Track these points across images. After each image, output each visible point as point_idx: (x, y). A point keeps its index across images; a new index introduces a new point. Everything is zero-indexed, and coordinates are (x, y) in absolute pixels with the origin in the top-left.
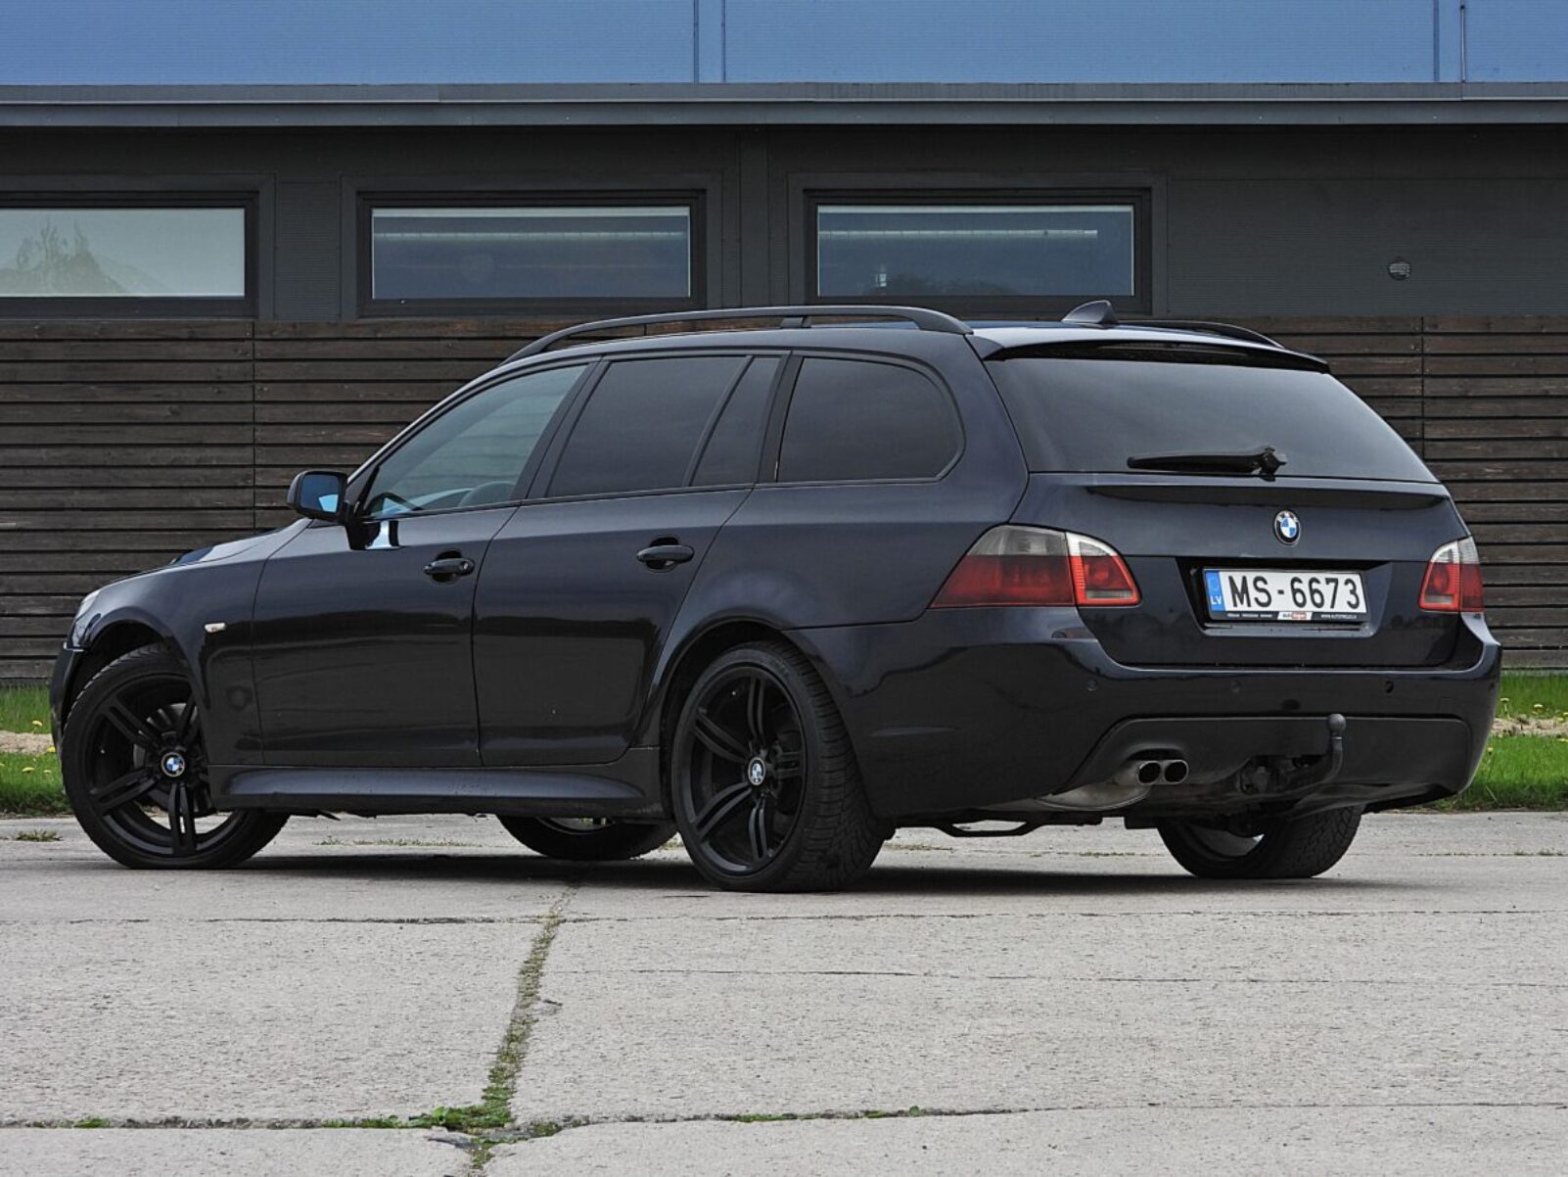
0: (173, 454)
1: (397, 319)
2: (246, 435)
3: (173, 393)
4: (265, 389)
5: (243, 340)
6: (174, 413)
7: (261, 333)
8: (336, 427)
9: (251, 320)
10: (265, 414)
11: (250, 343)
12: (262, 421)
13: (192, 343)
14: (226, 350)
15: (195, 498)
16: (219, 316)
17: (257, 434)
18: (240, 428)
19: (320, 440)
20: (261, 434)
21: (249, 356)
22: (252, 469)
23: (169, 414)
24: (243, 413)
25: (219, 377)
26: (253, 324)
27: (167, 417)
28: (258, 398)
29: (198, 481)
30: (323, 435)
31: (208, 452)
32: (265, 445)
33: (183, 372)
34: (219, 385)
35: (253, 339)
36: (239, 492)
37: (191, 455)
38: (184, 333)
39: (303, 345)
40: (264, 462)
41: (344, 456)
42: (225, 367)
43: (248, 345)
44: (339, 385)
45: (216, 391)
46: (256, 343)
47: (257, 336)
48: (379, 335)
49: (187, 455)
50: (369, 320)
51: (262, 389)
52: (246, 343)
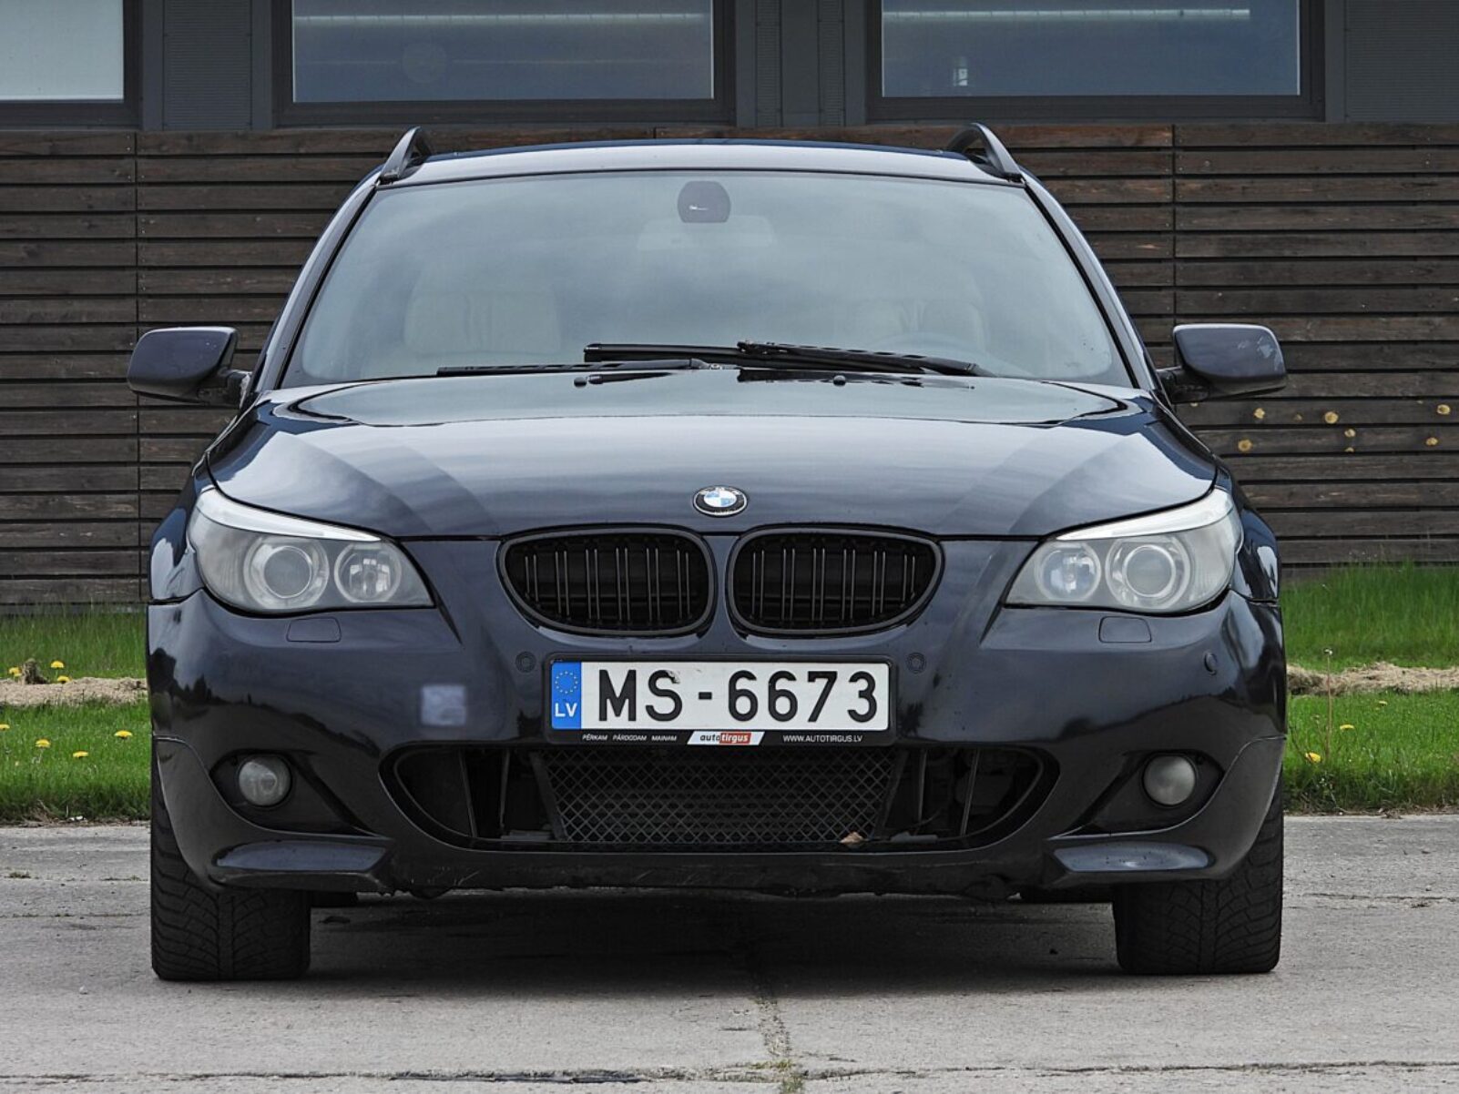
0: (27, 309)
1: (325, 129)
2: (126, 282)
3: (28, 227)
4: (152, 222)
5: (121, 157)
6: (31, 254)
7: (146, 148)
8: (245, 271)
9: (132, 131)
10: (151, 255)
11: (131, 161)
12: (147, 264)
13: (55, 161)
14: (100, 171)
15: (57, 366)
16: (89, 126)
17: (141, 281)
18: (119, 273)
19: (225, 289)
20: (147, 282)
21: (131, 178)
22: (135, 328)
23: (24, 254)
24: (125, 254)
25: (90, 207)
26: (135, 135)
27: (23, 259)
28: (143, 233)
29: (63, 344)
30: (228, 282)
31: (77, 306)
32: (150, 296)
33: (40, 199)
34: (89, 217)
35: (134, 156)
36: (117, 358)
37: (53, 310)
38: (44, 149)
39: (202, 163)
40: (150, 319)
41: (257, 311)
42: (99, 192)
43: (127, 164)
44: (249, 216)
45: (87, 224)
46: (139, 161)
47: (142, 152)
48: (302, 151)
49: (48, 310)
50: (289, 131)
51: (147, 223)
52: (126, 161)
